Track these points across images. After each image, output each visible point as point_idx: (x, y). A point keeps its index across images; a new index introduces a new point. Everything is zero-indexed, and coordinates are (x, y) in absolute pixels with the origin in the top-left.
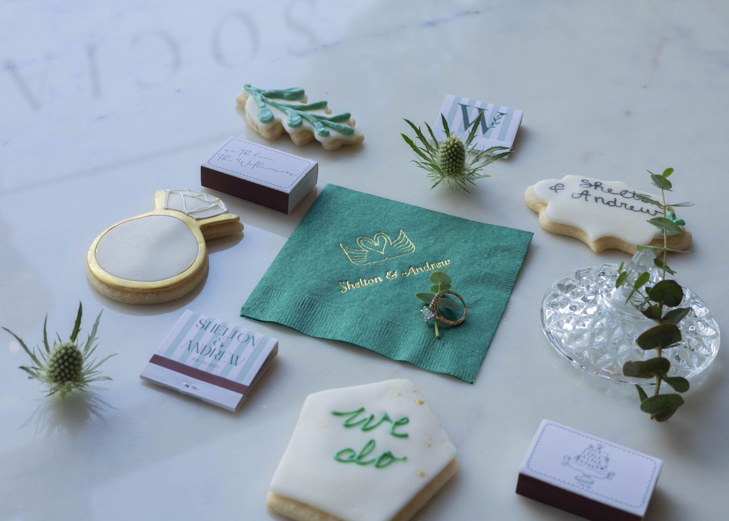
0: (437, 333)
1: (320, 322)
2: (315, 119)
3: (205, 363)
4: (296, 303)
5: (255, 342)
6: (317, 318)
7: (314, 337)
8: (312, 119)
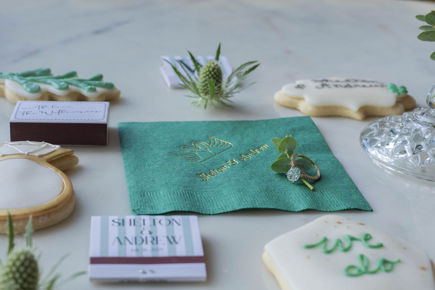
0: (311, 187)
1: (209, 204)
2: (77, 82)
3: (146, 250)
4: (178, 195)
5: (178, 222)
6: (204, 201)
7: (214, 215)
8: (75, 82)
